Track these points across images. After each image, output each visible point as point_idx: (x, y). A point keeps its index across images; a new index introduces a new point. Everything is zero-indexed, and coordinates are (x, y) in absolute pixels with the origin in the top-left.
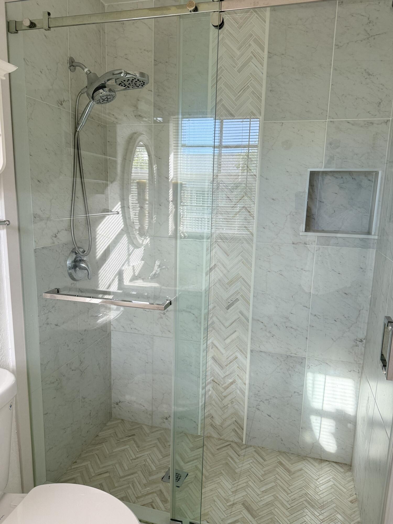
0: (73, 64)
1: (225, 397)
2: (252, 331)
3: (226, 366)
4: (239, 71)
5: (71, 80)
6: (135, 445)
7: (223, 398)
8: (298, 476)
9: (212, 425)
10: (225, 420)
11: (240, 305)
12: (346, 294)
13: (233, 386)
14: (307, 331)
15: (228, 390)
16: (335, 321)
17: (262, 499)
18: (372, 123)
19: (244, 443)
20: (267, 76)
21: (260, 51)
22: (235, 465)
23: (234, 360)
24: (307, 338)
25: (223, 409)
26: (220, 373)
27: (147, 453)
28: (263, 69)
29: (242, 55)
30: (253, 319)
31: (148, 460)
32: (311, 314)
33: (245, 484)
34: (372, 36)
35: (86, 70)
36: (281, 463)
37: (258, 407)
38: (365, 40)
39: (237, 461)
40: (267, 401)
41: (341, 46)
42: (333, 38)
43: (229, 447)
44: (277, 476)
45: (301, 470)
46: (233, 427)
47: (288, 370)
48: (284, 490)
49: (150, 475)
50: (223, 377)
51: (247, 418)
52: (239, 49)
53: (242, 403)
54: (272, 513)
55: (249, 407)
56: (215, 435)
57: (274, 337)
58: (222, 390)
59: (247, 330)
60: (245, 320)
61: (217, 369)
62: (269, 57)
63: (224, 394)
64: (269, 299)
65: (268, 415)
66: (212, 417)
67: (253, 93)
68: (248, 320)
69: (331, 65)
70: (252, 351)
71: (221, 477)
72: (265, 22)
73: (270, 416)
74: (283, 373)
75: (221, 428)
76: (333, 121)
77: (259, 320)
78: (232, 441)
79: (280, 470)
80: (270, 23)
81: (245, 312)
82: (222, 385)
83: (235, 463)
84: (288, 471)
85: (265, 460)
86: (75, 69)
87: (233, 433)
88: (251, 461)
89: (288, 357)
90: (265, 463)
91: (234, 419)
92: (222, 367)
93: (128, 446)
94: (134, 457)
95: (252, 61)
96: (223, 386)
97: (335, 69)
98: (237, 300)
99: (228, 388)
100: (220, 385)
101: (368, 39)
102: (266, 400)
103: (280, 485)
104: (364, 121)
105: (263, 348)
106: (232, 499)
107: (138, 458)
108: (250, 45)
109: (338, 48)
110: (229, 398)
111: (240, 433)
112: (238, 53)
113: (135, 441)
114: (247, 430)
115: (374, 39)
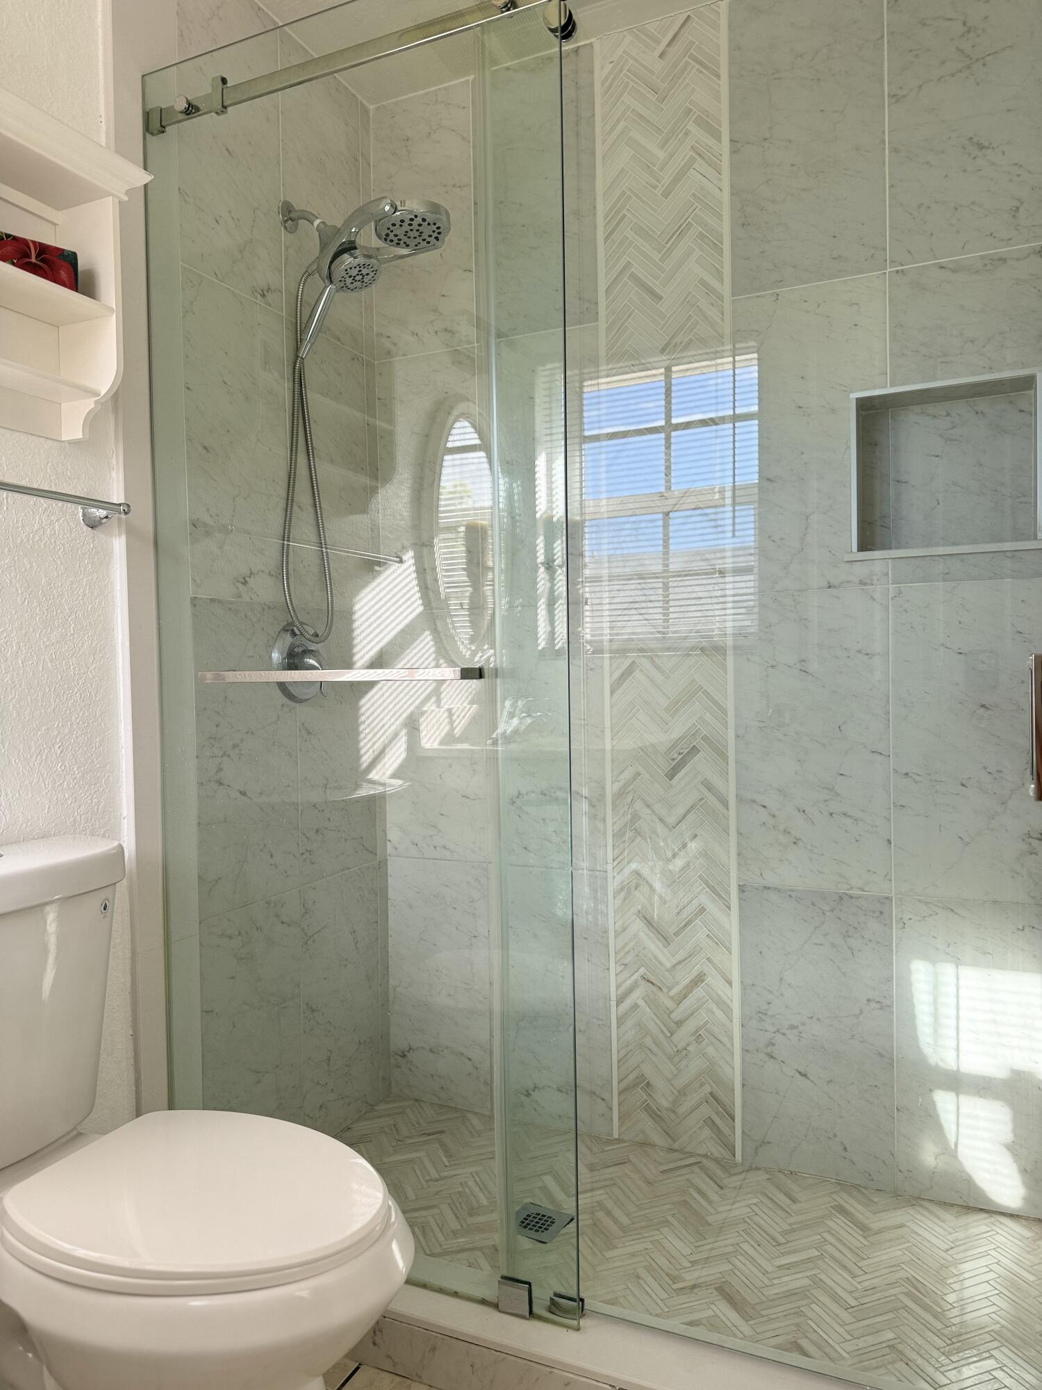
0: (290, 216)
1: (679, 1024)
2: (739, 833)
3: (676, 934)
4: (666, 194)
5: (287, 248)
6: (441, 1153)
7: (673, 1026)
8: (890, 1240)
9: (648, 1109)
10: (682, 1092)
11: (702, 765)
12: (983, 706)
13: (699, 992)
14: (889, 820)
15: (687, 1003)
16: (963, 785)
17: (776, 1281)
18: (1003, 260)
19: (739, 1157)
20: (732, 194)
21: (711, 142)
22: (709, 1207)
23: (697, 915)
24: (889, 841)
25: (676, 1059)
26: (660, 957)
27: (471, 1170)
28: (720, 180)
29: (671, 156)
30: (740, 799)
31: (471, 1183)
32: (896, 771)
33: (731, 1249)
34: (977, 60)
35: (317, 222)
36: (842, 1210)
37: (769, 1049)
38: (961, 71)
39: (715, 1198)
40: (795, 1032)
41: (904, 96)
42: (882, 83)
43: (696, 1169)
44: (827, 1236)
45: (902, 1226)
46: (706, 1111)
47: (846, 936)
48: (845, 1267)
49: (471, 1215)
50: (669, 965)
51: (743, 1085)
52: (662, 146)
53: (725, 1040)
54: (799, 1314)
55: (745, 1051)
56: (657, 1137)
57: (800, 844)
58: (670, 1004)
59: (726, 831)
60: (719, 806)
61: (653, 946)
62: (734, 152)
63: (676, 1016)
64: (779, 740)
65: (800, 1073)
66: (648, 1084)
67: (702, 236)
68: (725, 804)
69: (883, 142)
70: (742, 889)
71: (665, 1230)
72: (718, 77)
73: (805, 1075)
74: (833, 945)
75: (672, 1116)
76: (902, 271)
77: (754, 801)
78: (706, 1156)
79: (838, 1224)
80: (730, 77)
81: (717, 782)
82: (670, 989)
83: (710, 1202)
84: (863, 1228)
85: (794, 1201)
86: (296, 227)
87: (707, 1132)
88: (755, 1201)
89: (841, 898)
90: (795, 1207)
91: (707, 1089)
92: (666, 940)
93: (421, 1154)
94: (435, 1175)
95: (695, 165)
96: (672, 993)
97: (895, 150)
98: (694, 750)
99: (685, 997)
100: (665, 990)
101: (969, 67)
102: (792, 1027)
103: (832, 1257)
104: (982, 257)
105: (771, 879)
106: (687, 1276)
107: (445, 1178)
108: (687, 134)
109: (897, 101)
110: (690, 1026)
111: (726, 1130)
112: (661, 155)
113: (443, 1145)
114: (743, 1119)
115: (984, 65)
